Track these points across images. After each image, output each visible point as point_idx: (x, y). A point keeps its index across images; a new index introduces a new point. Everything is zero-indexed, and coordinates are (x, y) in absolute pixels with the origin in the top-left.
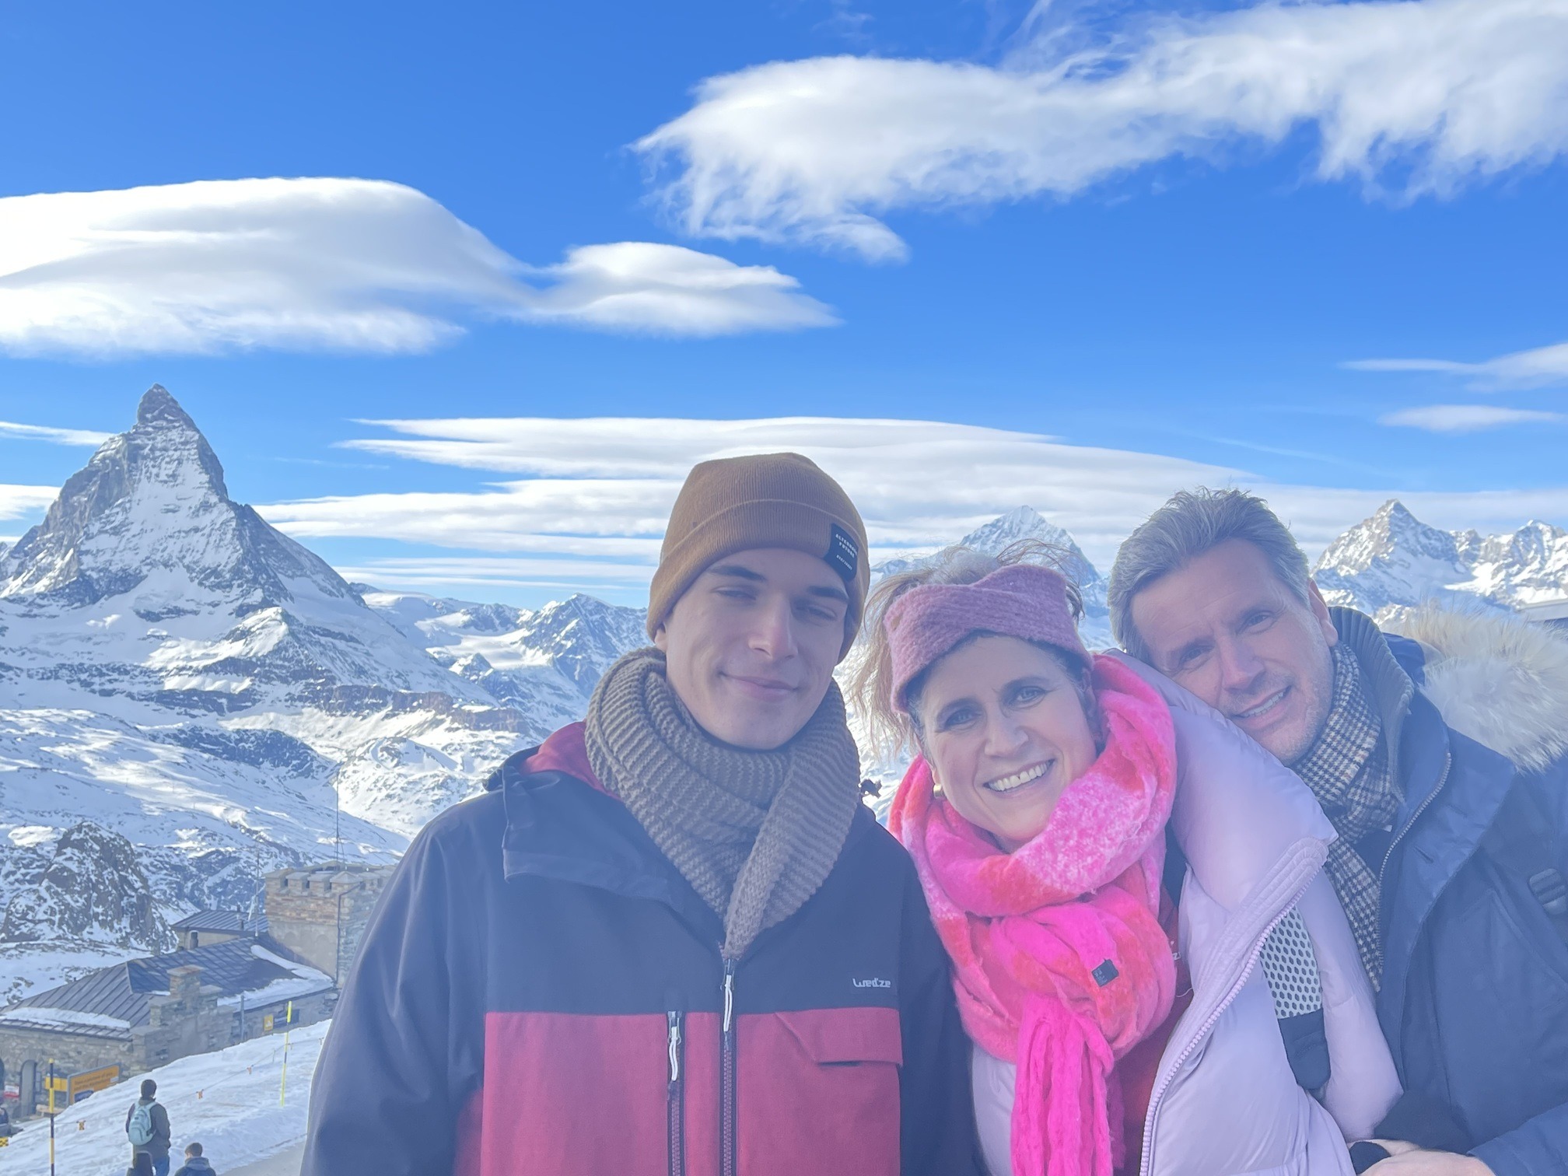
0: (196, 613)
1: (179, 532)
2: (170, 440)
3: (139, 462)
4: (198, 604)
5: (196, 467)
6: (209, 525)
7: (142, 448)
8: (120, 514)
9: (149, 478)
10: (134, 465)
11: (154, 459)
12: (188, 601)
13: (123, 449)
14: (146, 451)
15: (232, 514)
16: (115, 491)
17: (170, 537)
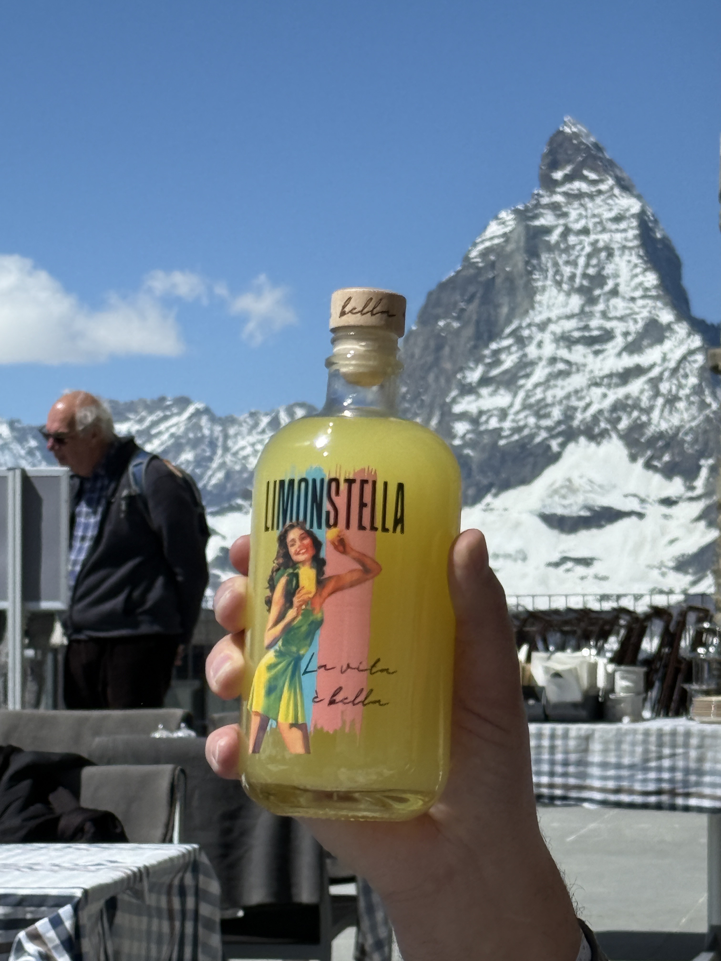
0: (641, 516)
1: (610, 376)
2: (594, 216)
3: (545, 257)
4: (643, 501)
5: (635, 260)
6: (659, 361)
7: (548, 230)
8: (514, 349)
9: (559, 284)
10: (535, 262)
11: (568, 249)
12: (626, 496)
13: (515, 236)
14: (554, 237)
15: (697, 341)
16: (505, 310)
17: (597, 384)
